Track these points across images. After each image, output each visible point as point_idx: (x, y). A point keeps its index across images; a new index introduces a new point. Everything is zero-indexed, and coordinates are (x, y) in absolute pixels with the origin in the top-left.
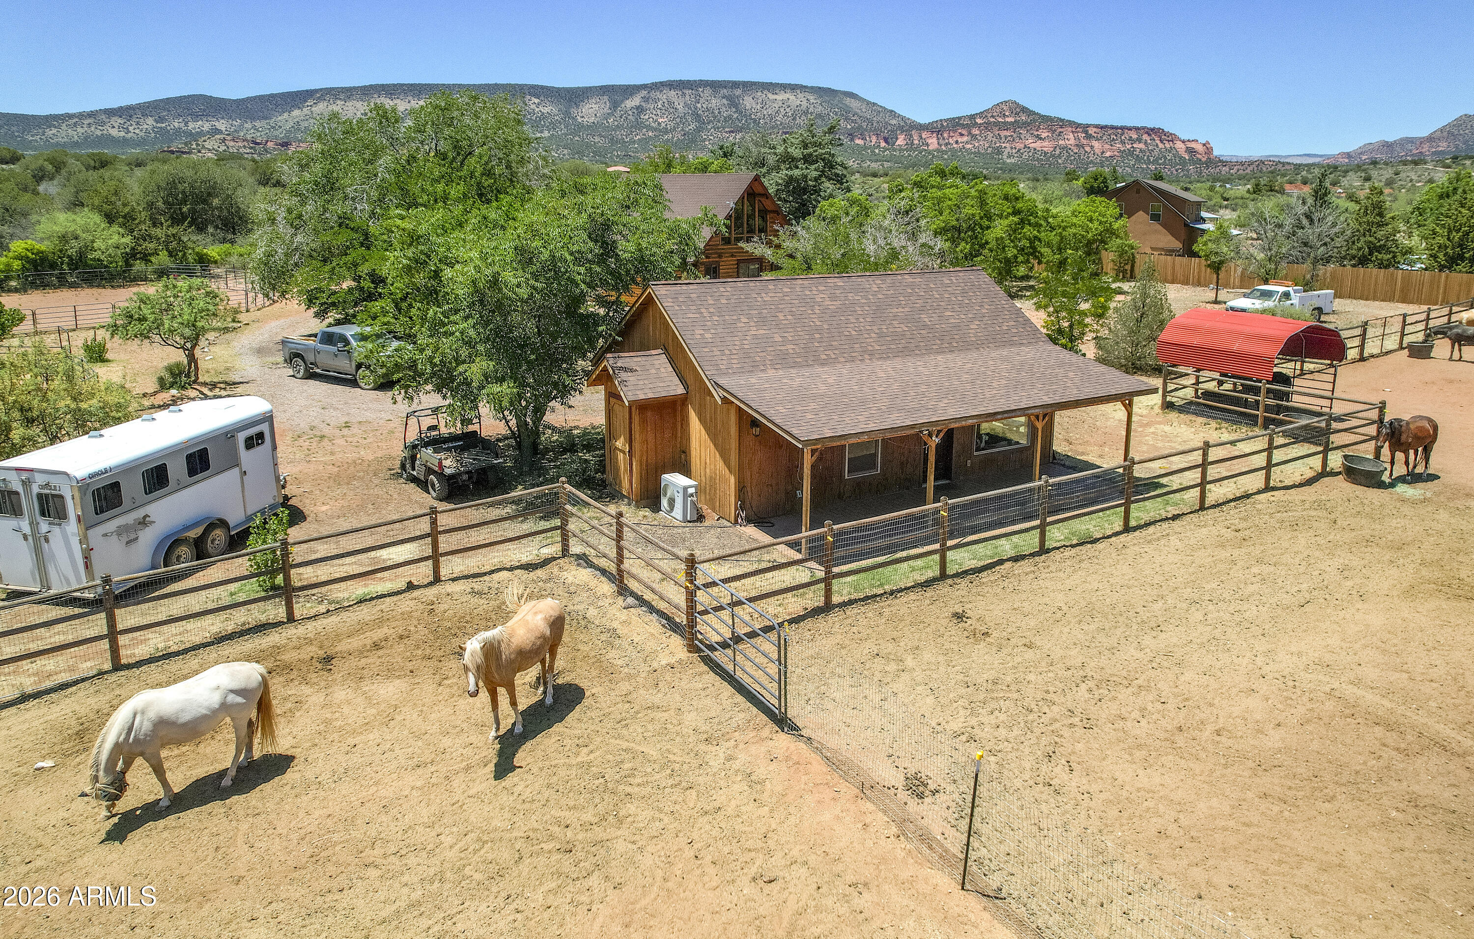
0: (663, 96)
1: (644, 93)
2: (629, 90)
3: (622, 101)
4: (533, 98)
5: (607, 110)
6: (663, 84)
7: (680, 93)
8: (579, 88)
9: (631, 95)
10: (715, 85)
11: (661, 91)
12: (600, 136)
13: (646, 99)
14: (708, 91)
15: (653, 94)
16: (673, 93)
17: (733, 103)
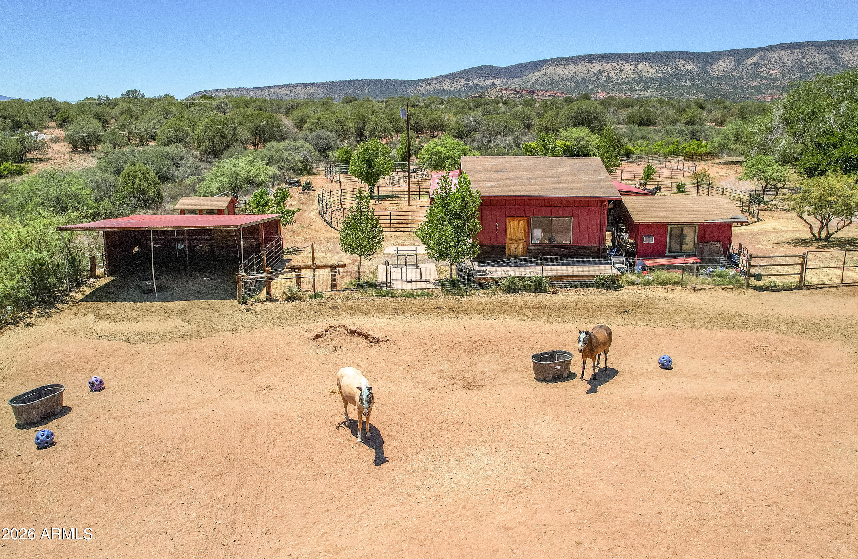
0: (775, 55)
1: (761, 53)
2: (750, 52)
3: (744, 60)
4: (681, 60)
5: (732, 67)
6: (776, 46)
7: (790, 52)
8: (713, 52)
9: (752, 55)
10: (818, 45)
11: (775, 51)
12: (727, 84)
13: (762, 58)
14: (813, 49)
15: (768, 54)
16: (784, 52)
17: (833, 57)
